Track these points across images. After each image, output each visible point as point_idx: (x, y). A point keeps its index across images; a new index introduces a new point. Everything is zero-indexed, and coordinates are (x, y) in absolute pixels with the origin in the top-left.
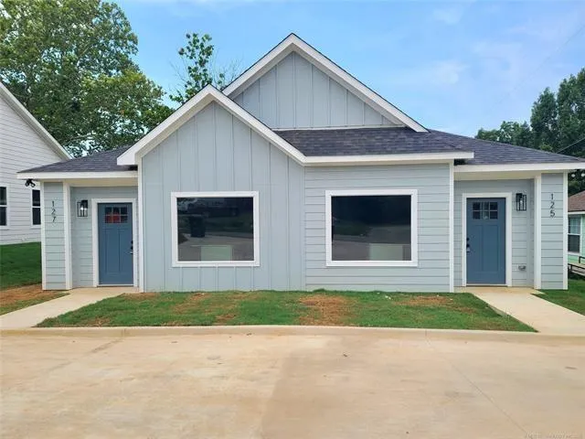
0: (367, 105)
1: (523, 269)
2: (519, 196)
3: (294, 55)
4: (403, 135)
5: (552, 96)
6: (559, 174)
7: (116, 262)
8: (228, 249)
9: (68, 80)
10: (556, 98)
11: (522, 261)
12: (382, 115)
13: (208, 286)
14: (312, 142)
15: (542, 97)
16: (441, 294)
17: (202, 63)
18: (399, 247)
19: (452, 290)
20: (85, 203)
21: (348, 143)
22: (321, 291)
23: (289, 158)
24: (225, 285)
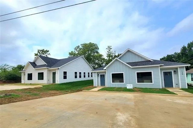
0: (142, 57)
1: (177, 84)
2: (175, 71)
3: (129, 51)
4: (149, 62)
5: (185, 47)
6: (183, 67)
7: (103, 83)
8: (119, 81)
9: (89, 55)
10: (187, 47)
11: (177, 83)
12: (145, 59)
13: (117, 86)
14: (132, 64)
15: (183, 47)
16: (159, 89)
17: (110, 50)
18: (150, 80)
19: (161, 88)
20: (98, 75)
21: (139, 64)
22: (136, 88)
23: (129, 67)
24: (120, 86)
